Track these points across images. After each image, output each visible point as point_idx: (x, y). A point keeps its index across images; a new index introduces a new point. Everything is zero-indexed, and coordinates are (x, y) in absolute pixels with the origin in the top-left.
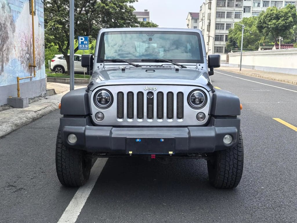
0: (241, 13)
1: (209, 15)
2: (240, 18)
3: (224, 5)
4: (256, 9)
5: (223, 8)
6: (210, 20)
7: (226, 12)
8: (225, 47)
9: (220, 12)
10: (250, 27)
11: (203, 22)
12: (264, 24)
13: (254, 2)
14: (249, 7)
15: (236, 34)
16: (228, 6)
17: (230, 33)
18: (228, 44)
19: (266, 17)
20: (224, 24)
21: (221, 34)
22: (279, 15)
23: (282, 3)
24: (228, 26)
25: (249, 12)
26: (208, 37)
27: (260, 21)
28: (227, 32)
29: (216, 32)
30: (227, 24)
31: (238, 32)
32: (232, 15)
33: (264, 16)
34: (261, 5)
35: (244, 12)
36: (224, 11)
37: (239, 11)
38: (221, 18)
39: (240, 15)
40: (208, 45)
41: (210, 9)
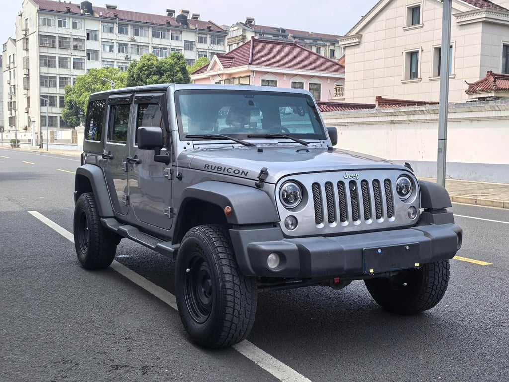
0: (83, 61)
1: (27, 60)
2: (82, 69)
3: (53, 45)
4: (108, 55)
5: (51, 50)
6: (29, 70)
7: (57, 56)
8: (61, 117)
9: (46, 56)
10: (104, 85)
11: (10, 72)
12: (139, 81)
13: (105, 43)
14: (96, 52)
15: (80, 95)
16: (60, 47)
17: (67, 93)
18: (66, 111)
19: (141, 69)
20: (55, 77)
21: (52, 95)
22: (161, 67)
23: (147, 48)
24: (63, 81)
25: (97, 59)
26: (26, 99)
27: (132, 76)
28: (63, 91)
29: (42, 91)
30: (60, 78)
31: (83, 92)
32: (68, 63)
33: (138, 69)
34: (116, 49)
35: (89, 59)
36: (54, 55)
37: (80, 57)
38: (49, 66)
39: (82, 65)
40: (28, 113)
41: (27, 50)
